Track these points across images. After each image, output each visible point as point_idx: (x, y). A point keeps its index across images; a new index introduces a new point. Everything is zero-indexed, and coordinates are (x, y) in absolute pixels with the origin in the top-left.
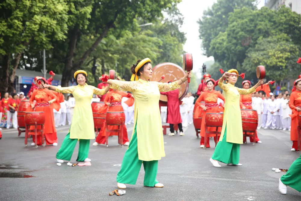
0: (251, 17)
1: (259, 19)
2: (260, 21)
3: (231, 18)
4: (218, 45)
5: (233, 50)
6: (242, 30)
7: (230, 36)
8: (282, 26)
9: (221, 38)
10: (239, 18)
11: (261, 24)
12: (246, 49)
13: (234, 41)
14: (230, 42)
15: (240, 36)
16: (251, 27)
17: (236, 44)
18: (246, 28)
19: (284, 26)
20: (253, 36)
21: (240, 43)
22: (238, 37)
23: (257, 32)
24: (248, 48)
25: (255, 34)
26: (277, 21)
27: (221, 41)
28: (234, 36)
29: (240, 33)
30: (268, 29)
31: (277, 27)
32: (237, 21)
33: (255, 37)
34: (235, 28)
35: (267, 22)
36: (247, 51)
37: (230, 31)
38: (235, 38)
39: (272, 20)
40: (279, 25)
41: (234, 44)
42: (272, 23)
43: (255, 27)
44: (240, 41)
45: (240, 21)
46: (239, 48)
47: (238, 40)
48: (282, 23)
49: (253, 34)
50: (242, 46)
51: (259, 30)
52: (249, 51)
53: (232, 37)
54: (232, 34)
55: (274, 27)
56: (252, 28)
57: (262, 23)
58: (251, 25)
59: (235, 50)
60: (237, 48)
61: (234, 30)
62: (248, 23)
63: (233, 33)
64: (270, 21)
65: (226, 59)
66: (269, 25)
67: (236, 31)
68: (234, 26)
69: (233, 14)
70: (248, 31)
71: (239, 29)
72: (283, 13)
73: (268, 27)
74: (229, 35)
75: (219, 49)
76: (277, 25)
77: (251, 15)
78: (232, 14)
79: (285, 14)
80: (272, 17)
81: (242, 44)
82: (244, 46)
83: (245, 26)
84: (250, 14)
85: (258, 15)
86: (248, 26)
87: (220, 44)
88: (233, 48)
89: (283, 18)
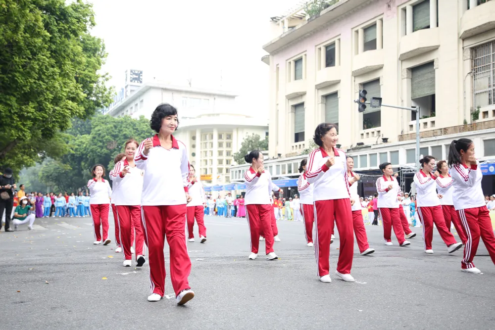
0: (114, 124)
1: (124, 126)
2: (124, 127)
3: (94, 122)
4: (77, 147)
5: (99, 152)
6: (107, 135)
7: (96, 139)
8: (144, 134)
9: (80, 140)
10: (103, 123)
11: (126, 131)
12: (112, 152)
13: (101, 144)
14: (96, 145)
15: (106, 139)
16: (115, 132)
17: (102, 147)
18: (111, 133)
19: (146, 133)
20: (117, 141)
21: (106, 146)
22: (104, 141)
23: (122, 137)
24: (113, 152)
25: (120, 139)
26: (139, 129)
27: (80, 143)
28: (100, 139)
29: (107, 137)
30: (133, 135)
31: (139, 134)
32: (101, 126)
33: (119, 142)
34: (100, 132)
35: (131, 129)
36: (113, 154)
37: (96, 134)
38: (100, 141)
39: (135, 128)
40: (142, 133)
41: (99, 146)
42: (135, 131)
43: (119, 132)
44: (106, 144)
45: (104, 126)
46: (105, 151)
47: (104, 143)
48: (144, 131)
49: (117, 139)
50: (107, 149)
51: (125, 135)
52: (115, 154)
53: (97, 140)
54: (97, 137)
55: (136, 134)
56: (117, 133)
57: (127, 129)
58: (116, 131)
59: (101, 152)
60: (103, 150)
61: (100, 134)
62: (114, 129)
63: (99, 136)
64: (134, 129)
65: (84, 160)
66: (133, 131)
67: (102, 135)
68: (99, 130)
69: (97, 119)
70: (113, 136)
71: (105, 134)
72: (144, 122)
73: (133, 134)
74: (94, 138)
75: (78, 150)
76: (139, 133)
77: (114, 122)
78: (95, 119)
79: (146, 124)
80: (135, 125)
81: (108, 147)
82: (110, 150)
83: (110, 131)
84: (113, 120)
85: (122, 122)
86: (113, 131)
87: (79, 145)
88: (99, 150)
89: (145, 127)
